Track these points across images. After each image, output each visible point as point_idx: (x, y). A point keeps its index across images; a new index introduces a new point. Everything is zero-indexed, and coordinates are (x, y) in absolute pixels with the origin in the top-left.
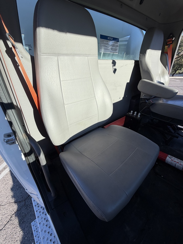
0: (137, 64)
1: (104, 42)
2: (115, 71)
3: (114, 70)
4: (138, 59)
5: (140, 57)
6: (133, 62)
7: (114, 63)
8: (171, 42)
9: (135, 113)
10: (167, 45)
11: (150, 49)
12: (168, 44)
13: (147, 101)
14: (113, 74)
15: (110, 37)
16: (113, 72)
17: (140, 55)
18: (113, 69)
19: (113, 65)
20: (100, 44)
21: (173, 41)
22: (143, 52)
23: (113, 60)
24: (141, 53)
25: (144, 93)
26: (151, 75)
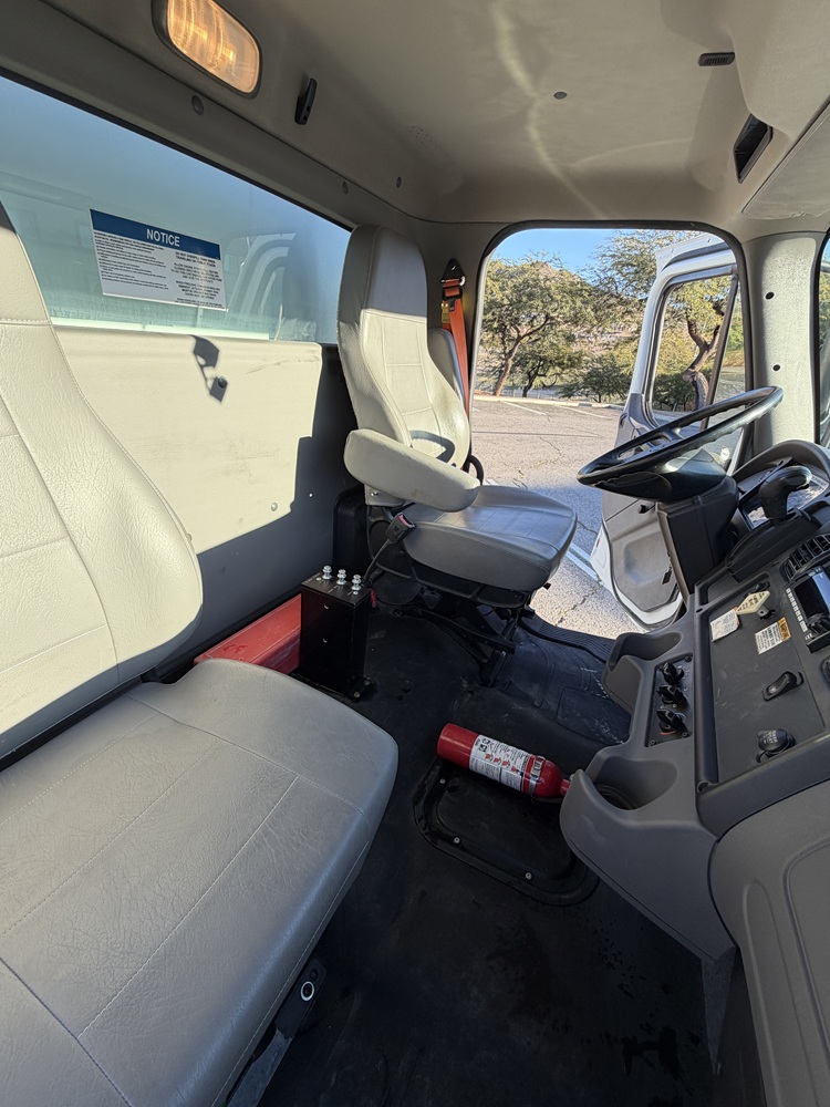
0: (333, 362)
1: (125, 249)
2: (219, 388)
3: (210, 383)
4: (335, 341)
5: (339, 333)
6: (313, 351)
7: (206, 352)
8: (457, 293)
9: (342, 574)
10: (445, 299)
11: (372, 308)
12: (447, 295)
13: (392, 518)
14: (213, 401)
15: (160, 230)
16: (206, 393)
17: (339, 326)
18: (206, 379)
19: (202, 361)
20: (99, 256)
21: (461, 289)
22: (349, 317)
23: (197, 338)
24: (341, 318)
25: (373, 488)
26: (389, 415)
